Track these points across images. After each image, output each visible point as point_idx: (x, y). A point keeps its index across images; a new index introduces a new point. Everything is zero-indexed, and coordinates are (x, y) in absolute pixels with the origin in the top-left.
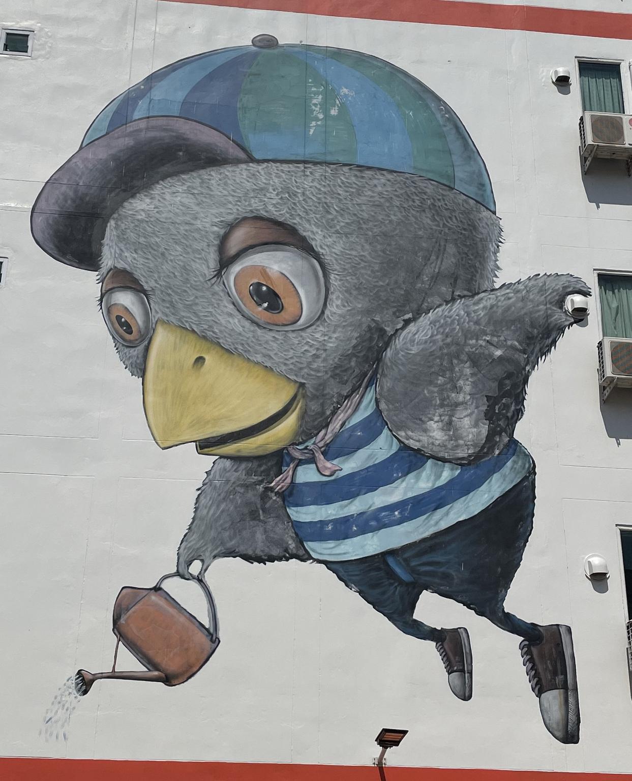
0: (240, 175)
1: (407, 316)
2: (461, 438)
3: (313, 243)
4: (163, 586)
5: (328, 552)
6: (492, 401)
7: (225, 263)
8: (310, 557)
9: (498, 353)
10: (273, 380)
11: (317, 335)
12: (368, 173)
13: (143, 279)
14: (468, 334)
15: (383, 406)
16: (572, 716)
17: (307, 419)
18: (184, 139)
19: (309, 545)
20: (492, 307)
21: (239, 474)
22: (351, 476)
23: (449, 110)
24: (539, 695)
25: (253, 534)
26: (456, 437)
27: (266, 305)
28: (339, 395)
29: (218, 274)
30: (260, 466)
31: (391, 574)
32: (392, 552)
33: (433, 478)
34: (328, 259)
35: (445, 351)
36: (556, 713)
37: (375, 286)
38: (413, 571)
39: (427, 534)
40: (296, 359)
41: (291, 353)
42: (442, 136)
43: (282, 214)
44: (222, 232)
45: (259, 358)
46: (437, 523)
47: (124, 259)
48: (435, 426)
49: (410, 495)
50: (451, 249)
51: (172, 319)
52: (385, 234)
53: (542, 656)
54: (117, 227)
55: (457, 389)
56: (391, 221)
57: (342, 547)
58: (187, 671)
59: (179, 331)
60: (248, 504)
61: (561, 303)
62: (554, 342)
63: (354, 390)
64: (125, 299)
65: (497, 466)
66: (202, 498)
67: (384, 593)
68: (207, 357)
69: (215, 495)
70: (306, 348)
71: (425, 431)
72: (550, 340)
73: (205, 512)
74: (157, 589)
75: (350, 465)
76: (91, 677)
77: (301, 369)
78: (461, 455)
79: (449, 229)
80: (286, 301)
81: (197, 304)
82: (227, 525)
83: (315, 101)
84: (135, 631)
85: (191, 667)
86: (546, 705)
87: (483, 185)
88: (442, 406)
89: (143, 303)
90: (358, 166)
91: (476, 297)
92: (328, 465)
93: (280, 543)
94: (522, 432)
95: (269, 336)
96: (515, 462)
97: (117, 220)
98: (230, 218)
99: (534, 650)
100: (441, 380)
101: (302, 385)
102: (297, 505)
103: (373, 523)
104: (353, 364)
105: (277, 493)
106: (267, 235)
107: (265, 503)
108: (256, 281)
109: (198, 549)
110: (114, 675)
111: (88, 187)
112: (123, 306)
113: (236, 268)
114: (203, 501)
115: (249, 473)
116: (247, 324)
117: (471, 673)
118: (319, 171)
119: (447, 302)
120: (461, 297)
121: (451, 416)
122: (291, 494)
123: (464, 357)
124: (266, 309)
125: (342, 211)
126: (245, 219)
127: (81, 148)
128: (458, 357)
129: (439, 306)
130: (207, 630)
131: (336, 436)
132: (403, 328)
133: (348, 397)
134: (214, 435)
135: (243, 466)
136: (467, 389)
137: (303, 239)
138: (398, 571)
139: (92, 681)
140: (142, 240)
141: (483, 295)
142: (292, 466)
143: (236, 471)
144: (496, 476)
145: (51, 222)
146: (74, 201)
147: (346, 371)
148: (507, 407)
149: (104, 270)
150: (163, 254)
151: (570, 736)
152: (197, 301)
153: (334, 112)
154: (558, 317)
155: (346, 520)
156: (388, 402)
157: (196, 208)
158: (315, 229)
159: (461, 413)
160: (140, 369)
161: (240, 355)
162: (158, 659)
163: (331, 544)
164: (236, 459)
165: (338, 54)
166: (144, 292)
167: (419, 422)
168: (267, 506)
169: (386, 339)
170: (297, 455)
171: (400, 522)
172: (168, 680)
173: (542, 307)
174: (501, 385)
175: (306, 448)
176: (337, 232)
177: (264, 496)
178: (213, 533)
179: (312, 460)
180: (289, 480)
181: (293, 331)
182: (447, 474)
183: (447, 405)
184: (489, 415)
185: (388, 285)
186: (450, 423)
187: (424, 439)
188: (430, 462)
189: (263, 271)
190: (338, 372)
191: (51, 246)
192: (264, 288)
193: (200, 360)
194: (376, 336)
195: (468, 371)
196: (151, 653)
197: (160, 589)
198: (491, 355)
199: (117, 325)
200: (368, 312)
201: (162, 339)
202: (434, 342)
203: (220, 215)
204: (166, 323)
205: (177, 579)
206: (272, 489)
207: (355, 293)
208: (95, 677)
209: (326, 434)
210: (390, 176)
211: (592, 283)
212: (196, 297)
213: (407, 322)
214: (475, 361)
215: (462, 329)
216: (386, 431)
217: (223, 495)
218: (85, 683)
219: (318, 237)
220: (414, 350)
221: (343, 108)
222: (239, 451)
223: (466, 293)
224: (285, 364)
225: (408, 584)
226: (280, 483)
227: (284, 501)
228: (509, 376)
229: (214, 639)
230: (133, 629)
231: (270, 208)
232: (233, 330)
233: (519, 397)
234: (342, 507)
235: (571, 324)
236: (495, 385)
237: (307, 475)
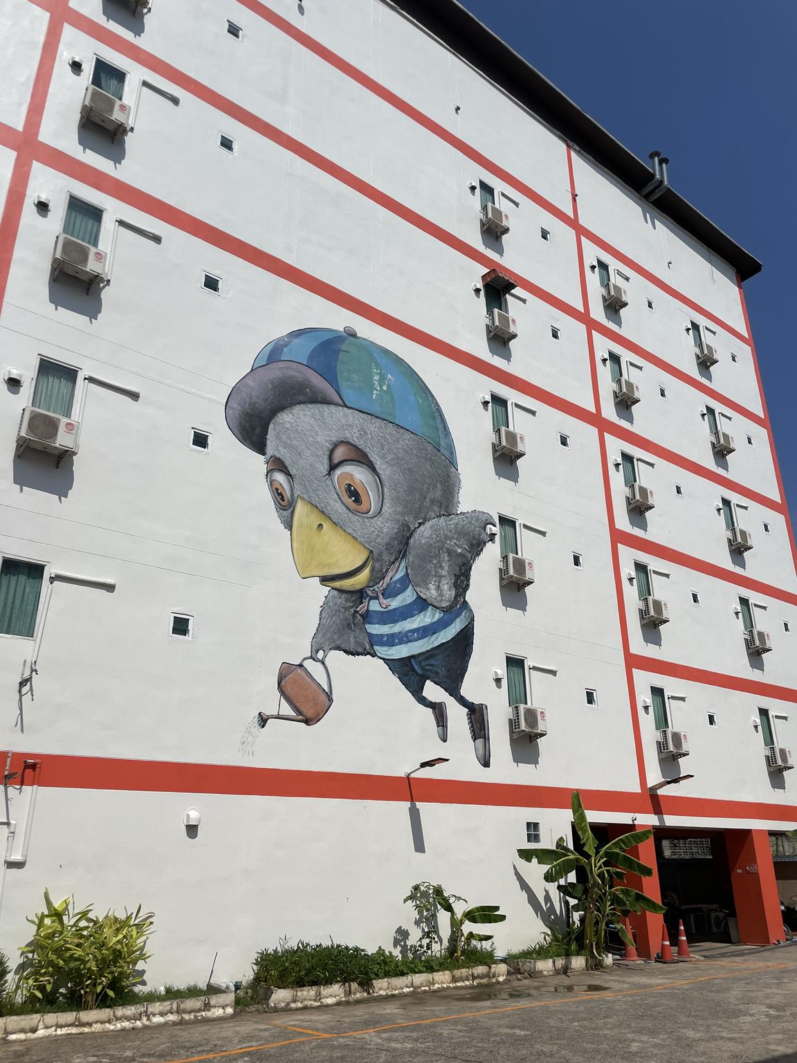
0: (339, 412)
1: (421, 521)
2: (444, 596)
3: (376, 466)
4: (304, 664)
5: (384, 653)
6: (457, 577)
7: (333, 467)
8: (376, 655)
9: (459, 551)
10: (357, 545)
11: (379, 523)
12: (401, 430)
13: (290, 467)
14: (447, 537)
15: (409, 571)
16: (487, 753)
17: (374, 573)
18: (310, 382)
19: (376, 648)
20: (457, 524)
21: (341, 600)
22: (395, 610)
23: (437, 404)
24: (474, 742)
25: (349, 638)
26: (441, 595)
27: (353, 498)
28: (389, 561)
29: (329, 474)
30: (352, 597)
31: (413, 669)
32: (413, 657)
33: (431, 617)
34: (383, 477)
35: (437, 545)
36: (481, 752)
37: (405, 500)
38: (423, 668)
39: (428, 648)
40: (368, 535)
41: (366, 531)
42: (434, 418)
43: (360, 443)
44: (331, 447)
45: (350, 531)
46: (433, 642)
47: (279, 451)
48: (432, 587)
49: (421, 625)
50: (439, 486)
51: (305, 496)
52: (410, 470)
53: (476, 720)
54: (274, 429)
55: (441, 567)
56: (412, 463)
57: (391, 651)
58: (317, 717)
59: (309, 504)
60: (346, 619)
61: (485, 528)
62: (482, 549)
63: (396, 560)
64: (280, 477)
65: (458, 615)
66: (323, 612)
67: (410, 680)
68: (324, 525)
69: (330, 611)
70: (373, 529)
71: (428, 589)
72: (480, 548)
73: (325, 621)
74: (301, 665)
75: (395, 603)
76: (266, 717)
77: (371, 542)
78: (443, 605)
79: (438, 474)
80: (363, 498)
81: (318, 490)
82: (336, 631)
83: (375, 378)
84: (290, 690)
85: (318, 714)
86: (477, 746)
87: (452, 453)
88: (435, 576)
89: (290, 482)
90: (397, 425)
91: (450, 517)
92: (384, 601)
93: (361, 645)
94: (470, 596)
95: (355, 518)
96: (466, 613)
97: (274, 425)
98: (334, 439)
99: (472, 716)
100: (435, 561)
101: (371, 551)
102: (370, 624)
103: (405, 639)
104: (395, 543)
105: (360, 615)
106: (352, 456)
107: (354, 620)
108: (348, 482)
109: (322, 643)
110: (279, 717)
111: (258, 398)
112: (279, 482)
113: (338, 472)
114: (324, 614)
115: (346, 601)
116: (344, 508)
117: (447, 727)
118: (378, 422)
119: (438, 517)
120: (444, 515)
121: (439, 582)
122: (367, 616)
123: (444, 550)
124: (353, 501)
125: (390, 450)
126: (342, 442)
127: (252, 370)
128: (442, 550)
129: (434, 518)
130: (327, 693)
131: (388, 585)
132: (418, 527)
133: (393, 563)
134: (329, 574)
135: (344, 596)
136: (446, 568)
137: (371, 462)
138: (416, 667)
139: (267, 720)
140: (289, 441)
141: (452, 516)
142: (367, 599)
143: (340, 598)
144: (458, 620)
145: (237, 415)
146: (250, 405)
147: (392, 547)
148: (462, 581)
149: (268, 455)
150: (300, 453)
151: (486, 764)
152: (319, 488)
153: (385, 388)
154: (484, 537)
155: (392, 636)
156: (412, 569)
157: (317, 428)
158: (377, 458)
159: (444, 581)
160: (289, 526)
161: (341, 527)
162: (302, 709)
163: (386, 648)
164: (340, 591)
165: (387, 352)
166: (290, 475)
167: (425, 584)
168: (356, 621)
169: (411, 532)
170: (370, 593)
171: (417, 640)
172: (307, 722)
173: (477, 529)
174: (460, 570)
175: (374, 590)
176: (387, 462)
177: (354, 616)
178: (329, 635)
179: (377, 598)
180: (366, 608)
181: (367, 518)
182: (438, 615)
183: (437, 576)
184: (456, 586)
185: (411, 500)
186: (439, 587)
187: (428, 594)
188: (430, 607)
189: (352, 476)
190: (388, 547)
191: (237, 431)
192: (352, 488)
193: (320, 526)
194: (406, 529)
195: (446, 558)
196: (298, 704)
197: (302, 666)
198: (456, 551)
199: (276, 494)
200: (402, 514)
201: (301, 509)
202: (432, 538)
203: (329, 436)
204: (303, 498)
205: (311, 660)
206: (357, 612)
207: (396, 501)
208: (269, 717)
209: (383, 583)
210: (411, 435)
211: (497, 521)
212: (318, 486)
213: (420, 524)
214: (449, 552)
215: (444, 533)
216: (410, 586)
217: (333, 612)
218: (263, 720)
219: (378, 463)
220: (423, 541)
221: (388, 386)
222: (341, 586)
223: (446, 513)
224: (364, 537)
225: (420, 675)
226: (362, 609)
227: (364, 619)
228: (464, 564)
229: (331, 700)
230: (288, 690)
231: (355, 438)
232: (337, 510)
233: (468, 579)
234: (391, 628)
235: (489, 541)
236: (458, 569)
237: (374, 606)
